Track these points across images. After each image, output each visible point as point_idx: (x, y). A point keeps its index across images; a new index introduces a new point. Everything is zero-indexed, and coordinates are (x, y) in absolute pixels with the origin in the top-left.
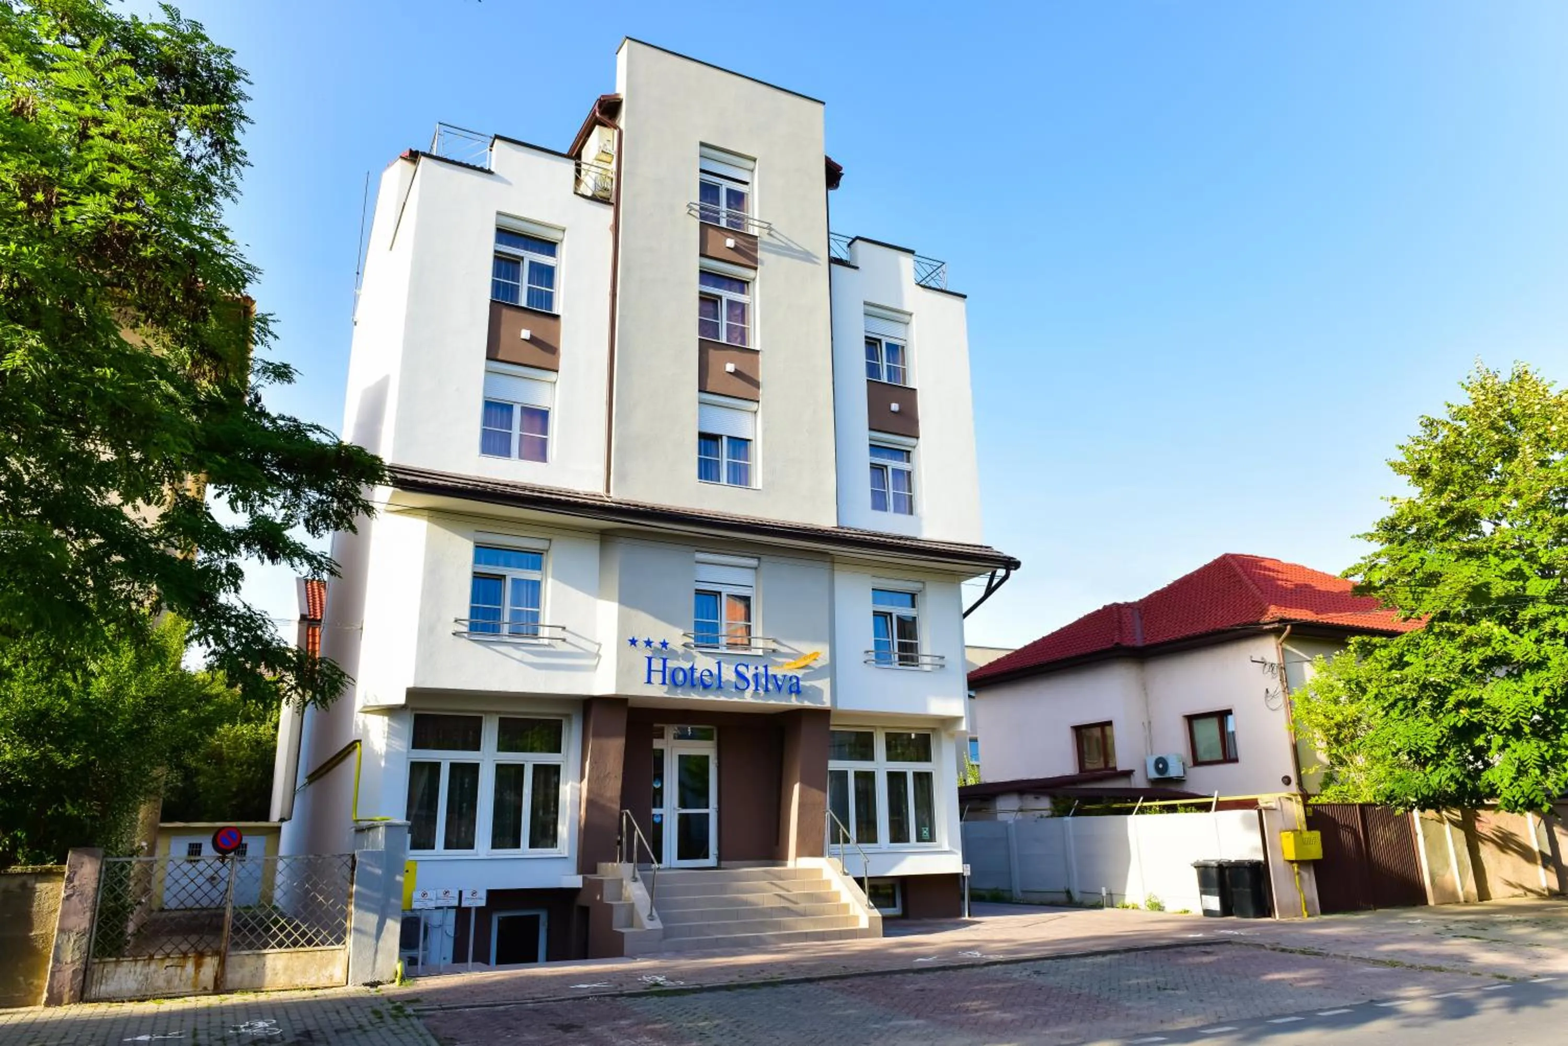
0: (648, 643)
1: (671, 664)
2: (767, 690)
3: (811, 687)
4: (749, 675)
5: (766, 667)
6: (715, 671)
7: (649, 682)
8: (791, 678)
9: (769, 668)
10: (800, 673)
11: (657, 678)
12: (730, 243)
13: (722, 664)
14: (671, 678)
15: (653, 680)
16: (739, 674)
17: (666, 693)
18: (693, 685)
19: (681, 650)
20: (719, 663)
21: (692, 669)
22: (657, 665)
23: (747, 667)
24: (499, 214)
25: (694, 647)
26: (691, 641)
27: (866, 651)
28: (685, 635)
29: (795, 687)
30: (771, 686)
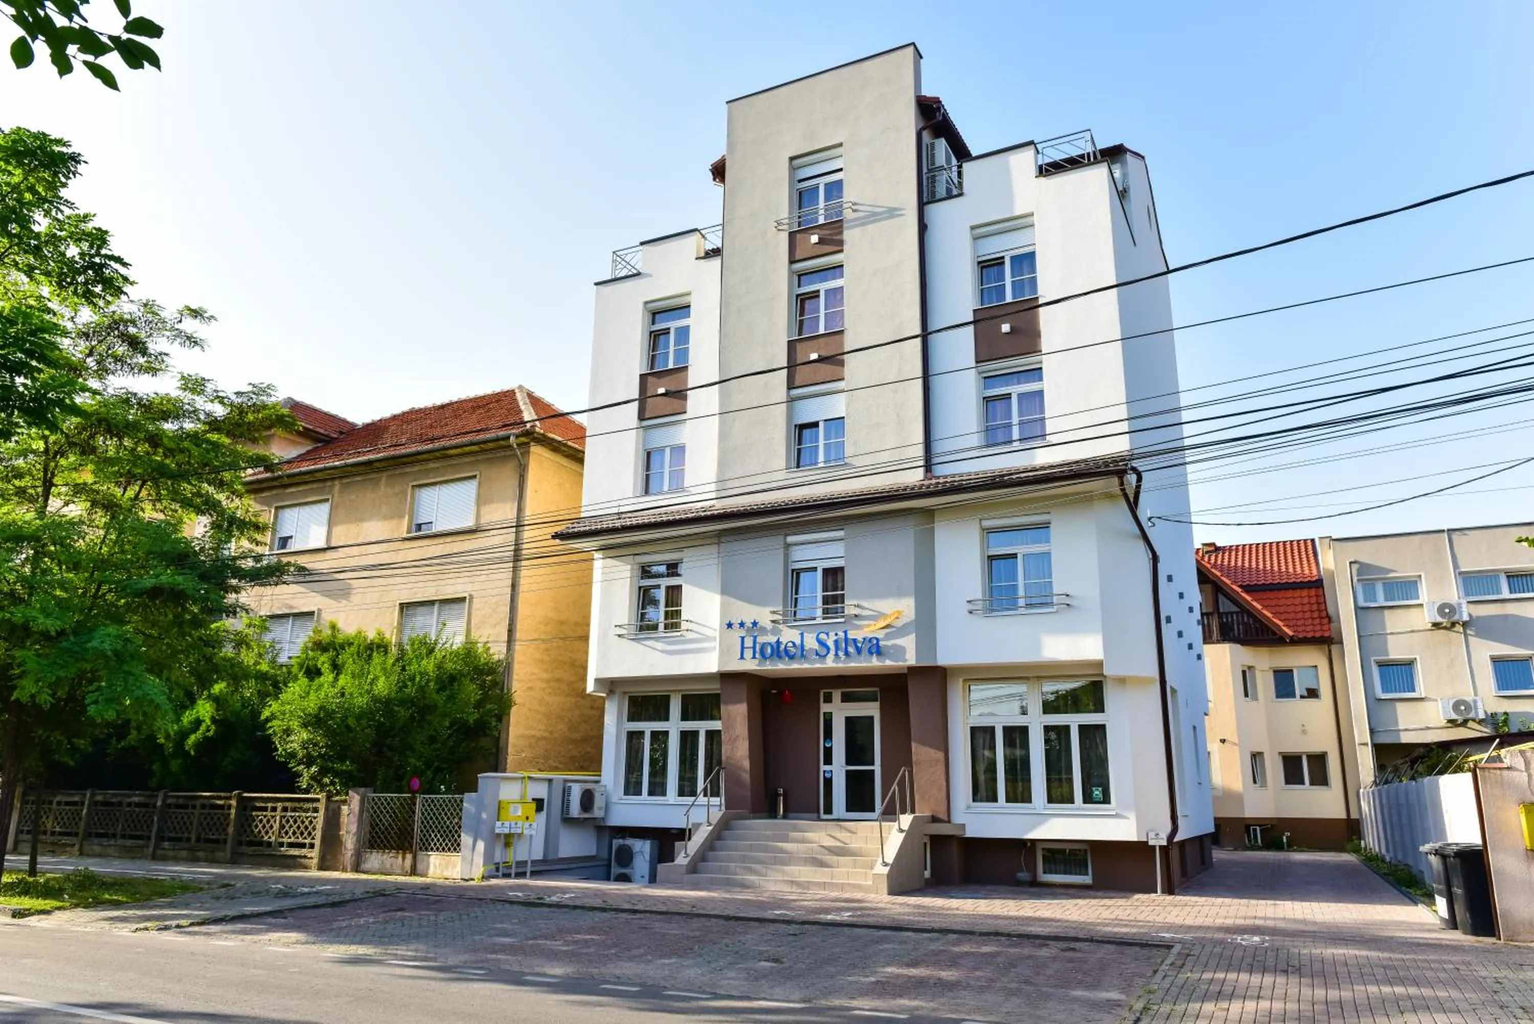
0: (742, 625)
1: (761, 640)
2: (847, 654)
3: (894, 646)
4: (830, 644)
5: (845, 632)
6: (798, 642)
7: (742, 657)
8: (870, 640)
9: (849, 632)
10: (880, 635)
11: (748, 654)
12: (814, 239)
13: (805, 634)
14: (762, 653)
15: (745, 656)
16: (820, 642)
17: (758, 665)
18: (780, 657)
19: (769, 626)
20: (802, 634)
21: (778, 642)
22: (749, 642)
23: (827, 634)
24: (646, 303)
25: (785, 622)
26: (780, 617)
27: (968, 602)
28: (774, 612)
29: (875, 648)
30: (851, 650)
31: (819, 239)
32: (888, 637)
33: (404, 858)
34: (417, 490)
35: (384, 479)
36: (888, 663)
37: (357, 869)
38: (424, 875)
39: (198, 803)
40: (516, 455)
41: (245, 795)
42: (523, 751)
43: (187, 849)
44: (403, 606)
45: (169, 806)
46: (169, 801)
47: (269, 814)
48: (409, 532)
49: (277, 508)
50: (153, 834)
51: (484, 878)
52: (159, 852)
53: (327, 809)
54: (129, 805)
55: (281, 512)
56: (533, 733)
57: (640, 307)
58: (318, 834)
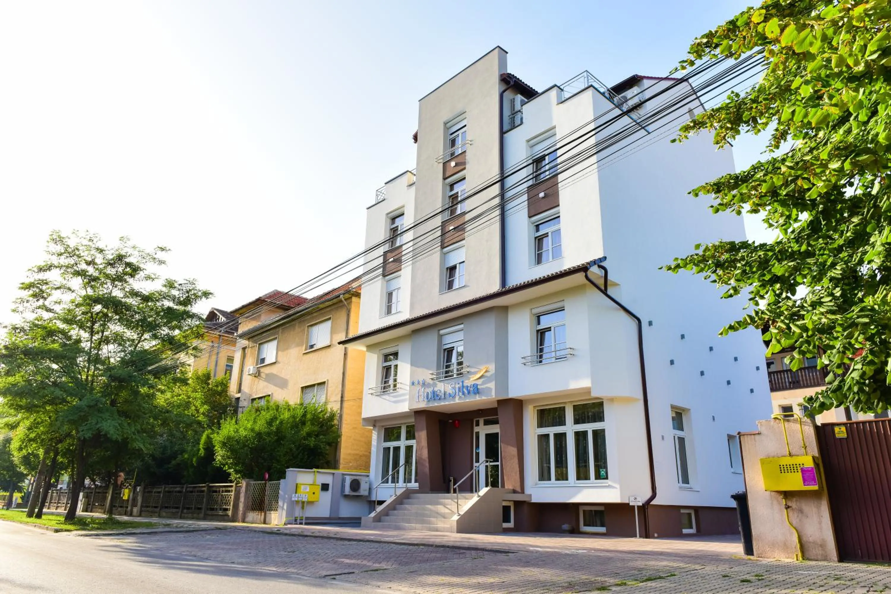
0: (418, 382)
1: (427, 390)
2: (464, 394)
3: (487, 387)
5: (462, 382)
6: (442, 390)
7: (419, 401)
8: (474, 385)
9: (464, 382)
10: (478, 382)
11: (422, 398)
12: (454, 164)
13: (446, 385)
14: (427, 397)
16: (452, 389)
19: (430, 382)
21: (434, 391)
22: (421, 392)
23: (455, 384)
24: (388, 214)
25: (437, 379)
26: (435, 376)
27: (523, 358)
28: (432, 374)
29: (476, 390)
30: (466, 391)
31: (456, 163)
32: (483, 383)
33: (261, 515)
34: (310, 328)
35: (297, 325)
36: (484, 398)
37: (244, 522)
38: (270, 524)
39: (196, 489)
40: (344, 305)
41: (211, 485)
42: (350, 462)
43: (191, 513)
44: (302, 388)
45: (188, 492)
46: (188, 489)
47: (218, 494)
48: (306, 350)
49: (260, 344)
50: (181, 506)
51: (285, 524)
52: (183, 515)
53: (236, 490)
54: (176, 492)
55: (262, 346)
56: (357, 452)
57: (384, 217)
58: (232, 503)
